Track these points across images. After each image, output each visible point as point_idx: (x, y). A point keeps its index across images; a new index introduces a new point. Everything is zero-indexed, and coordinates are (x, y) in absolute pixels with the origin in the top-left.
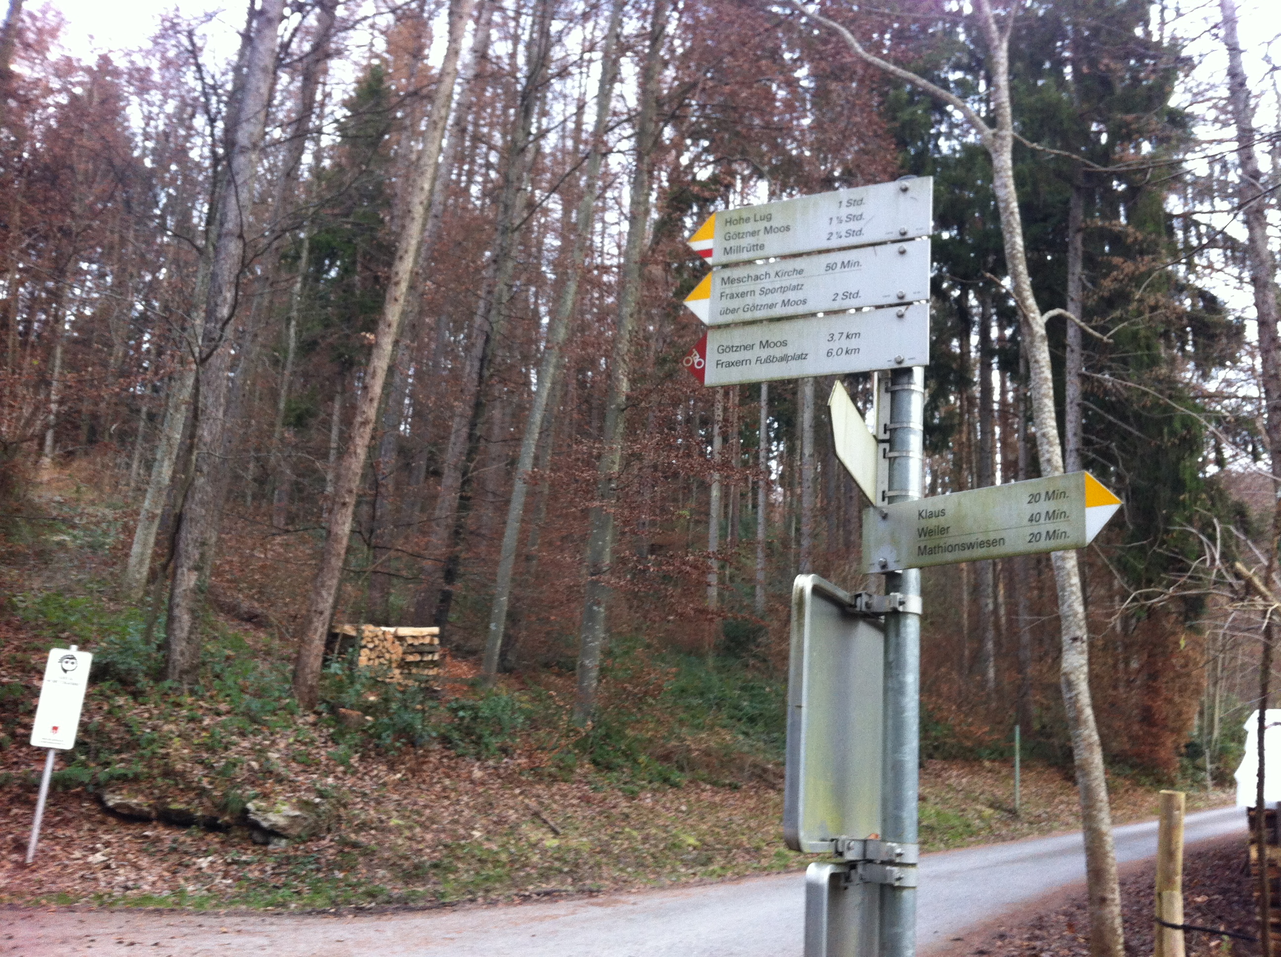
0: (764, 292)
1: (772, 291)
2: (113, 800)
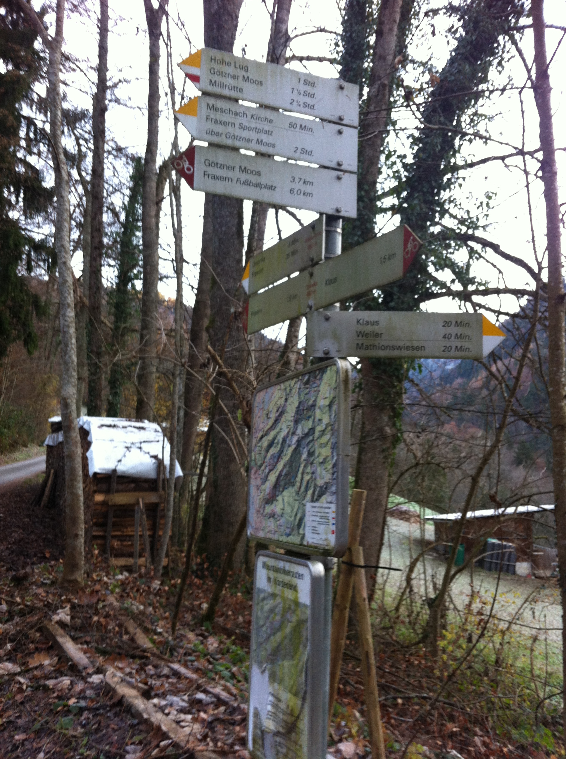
0: (241, 127)
1: (249, 129)
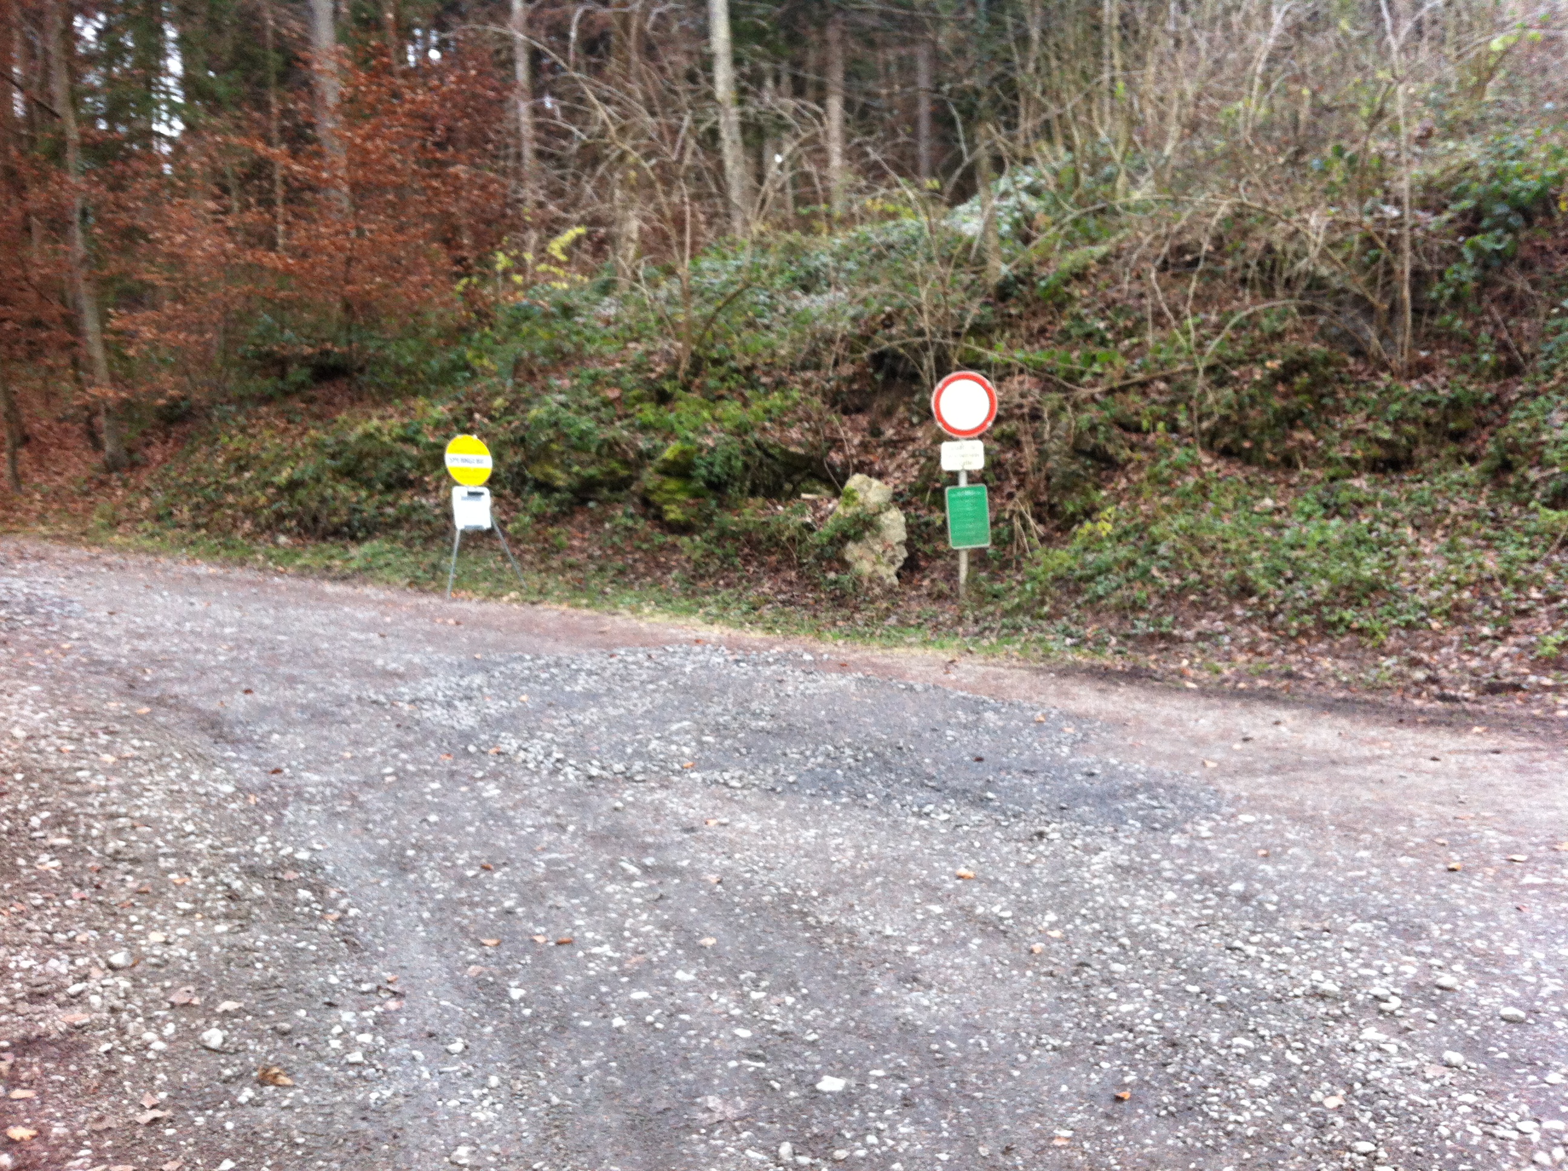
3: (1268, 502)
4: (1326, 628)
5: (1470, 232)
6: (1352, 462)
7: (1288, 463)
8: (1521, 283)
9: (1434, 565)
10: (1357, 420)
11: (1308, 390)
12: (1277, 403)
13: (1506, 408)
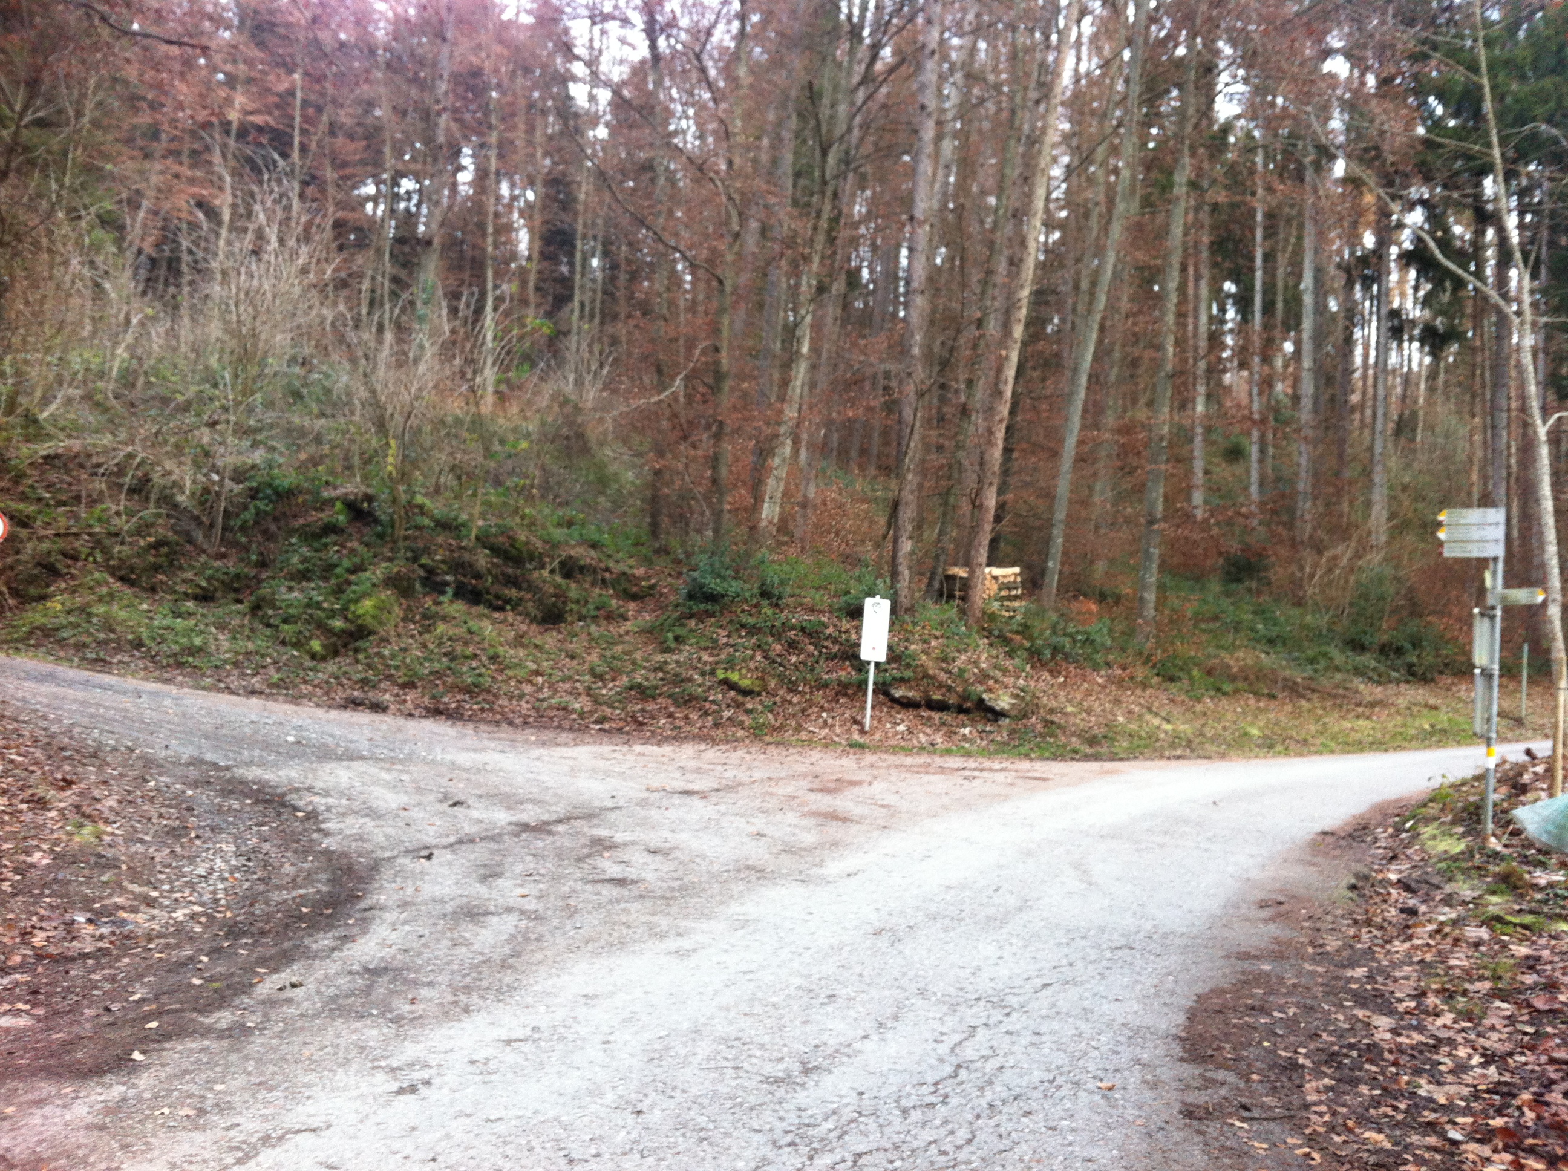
0: (1459, 533)
1: (1462, 534)
2: (898, 693)
3: (145, 606)
4: (180, 665)
5: (253, 498)
6: (186, 594)
7: (153, 590)
8: (273, 528)
9: (226, 645)
10: (189, 575)
11: (167, 555)
12: (152, 559)
13: (260, 581)
